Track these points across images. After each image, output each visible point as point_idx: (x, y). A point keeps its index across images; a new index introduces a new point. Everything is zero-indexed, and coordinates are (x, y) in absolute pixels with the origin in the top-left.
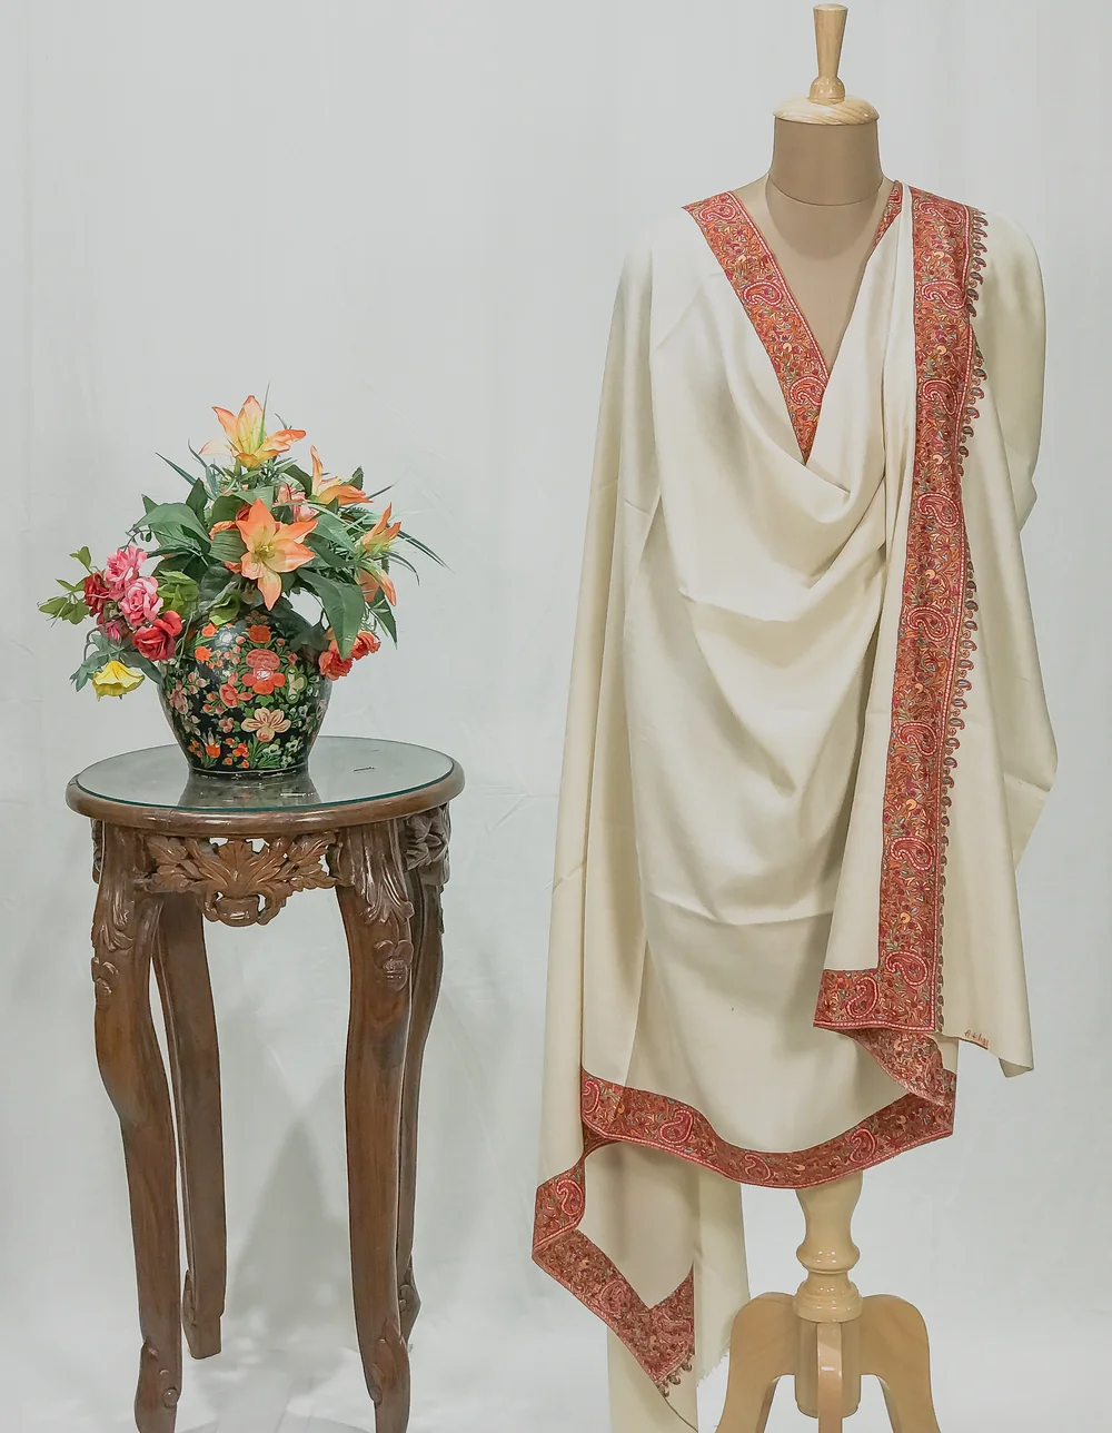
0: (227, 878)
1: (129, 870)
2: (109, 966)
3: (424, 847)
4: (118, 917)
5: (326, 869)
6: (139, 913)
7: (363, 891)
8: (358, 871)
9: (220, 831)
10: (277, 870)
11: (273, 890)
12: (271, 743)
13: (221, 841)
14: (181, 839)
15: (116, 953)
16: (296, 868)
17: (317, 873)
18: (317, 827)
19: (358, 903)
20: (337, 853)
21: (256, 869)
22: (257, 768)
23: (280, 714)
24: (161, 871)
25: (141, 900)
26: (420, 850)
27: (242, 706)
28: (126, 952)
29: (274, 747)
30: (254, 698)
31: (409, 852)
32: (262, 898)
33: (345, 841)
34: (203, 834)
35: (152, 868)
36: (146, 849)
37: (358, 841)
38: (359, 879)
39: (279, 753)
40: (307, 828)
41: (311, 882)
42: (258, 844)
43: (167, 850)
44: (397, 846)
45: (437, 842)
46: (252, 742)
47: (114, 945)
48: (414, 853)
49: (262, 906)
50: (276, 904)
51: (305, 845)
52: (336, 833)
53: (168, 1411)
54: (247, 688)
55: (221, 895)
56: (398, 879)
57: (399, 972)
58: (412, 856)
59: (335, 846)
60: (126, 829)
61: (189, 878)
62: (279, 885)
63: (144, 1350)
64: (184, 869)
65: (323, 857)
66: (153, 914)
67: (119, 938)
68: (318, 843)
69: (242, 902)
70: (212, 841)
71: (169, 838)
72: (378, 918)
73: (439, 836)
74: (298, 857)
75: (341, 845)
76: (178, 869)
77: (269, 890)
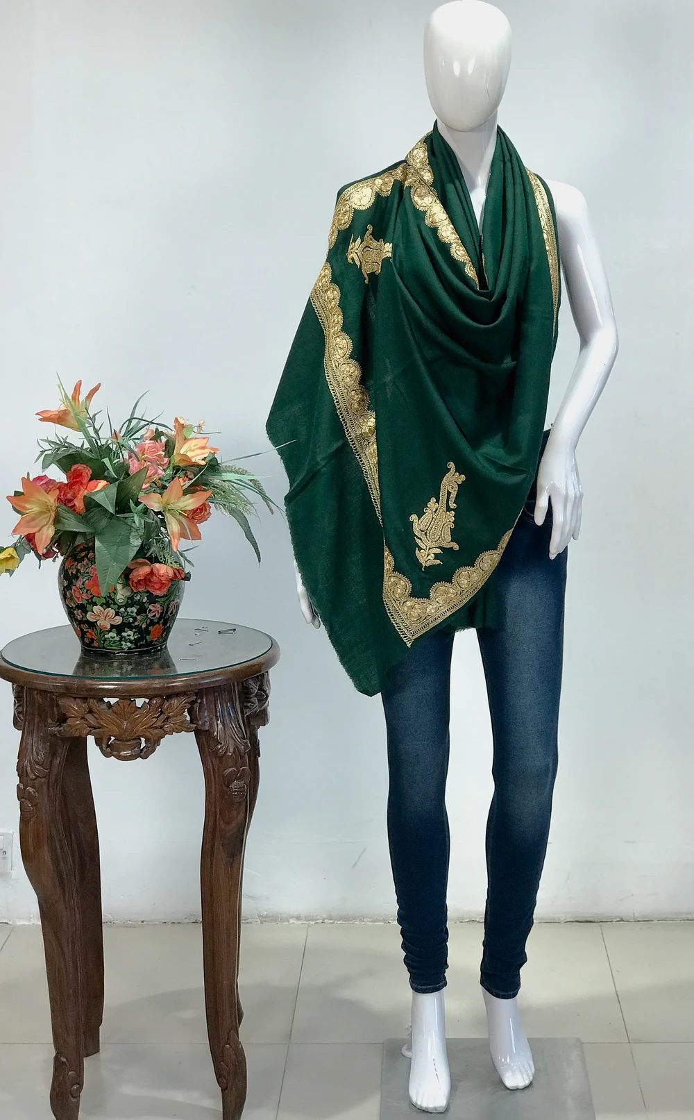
0: (119, 726)
1: (45, 721)
2: (31, 790)
3: (255, 700)
4: (38, 755)
5: (188, 718)
6: (53, 753)
7: (215, 733)
8: (212, 719)
9: (111, 693)
10: (154, 720)
11: (152, 734)
12: (110, 631)
13: (113, 701)
14: (85, 699)
15: (37, 781)
16: (168, 718)
17: (182, 722)
18: (181, 690)
19: (211, 743)
20: (196, 706)
21: (140, 720)
22: (104, 648)
23: (112, 612)
24: (69, 722)
25: (54, 743)
26: (253, 703)
27: (85, 602)
28: (43, 780)
29: (113, 634)
30: (92, 598)
31: (245, 704)
32: (143, 740)
33: (202, 699)
34: (99, 695)
35: (63, 719)
36: (58, 706)
37: (211, 698)
38: (211, 725)
39: (118, 639)
40: (176, 690)
41: (178, 727)
42: (140, 702)
43: (74, 707)
44: (238, 702)
45: (263, 697)
46: (96, 629)
47: (35, 775)
48: (249, 704)
49: (143, 745)
50: (153, 744)
51: (175, 702)
52: (196, 694)
53: (73, 1100)
54: (88, 590)
55: (113, 738)
56: (239, 724)
57: (241, 789)
58: (247, 707)
59: (195, 702)
60: (43, 692)
61: (90, 727)
62: (156, 731)
63: (56, 1059)
64: (87, 720)
65: (186, 710)
66: (62, 751)
67: (36, 769)
68: (183, 700)
69: (129, 743)
70: (106, 700)
71: (75, 698)
72: (226, 752)
73: (265, 692)
74: (169, 711)
75: (199, 701)
76: (83, 721)
77: (148, 734)
